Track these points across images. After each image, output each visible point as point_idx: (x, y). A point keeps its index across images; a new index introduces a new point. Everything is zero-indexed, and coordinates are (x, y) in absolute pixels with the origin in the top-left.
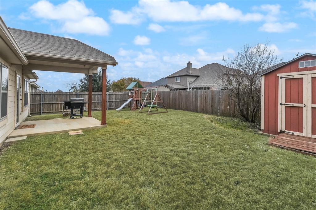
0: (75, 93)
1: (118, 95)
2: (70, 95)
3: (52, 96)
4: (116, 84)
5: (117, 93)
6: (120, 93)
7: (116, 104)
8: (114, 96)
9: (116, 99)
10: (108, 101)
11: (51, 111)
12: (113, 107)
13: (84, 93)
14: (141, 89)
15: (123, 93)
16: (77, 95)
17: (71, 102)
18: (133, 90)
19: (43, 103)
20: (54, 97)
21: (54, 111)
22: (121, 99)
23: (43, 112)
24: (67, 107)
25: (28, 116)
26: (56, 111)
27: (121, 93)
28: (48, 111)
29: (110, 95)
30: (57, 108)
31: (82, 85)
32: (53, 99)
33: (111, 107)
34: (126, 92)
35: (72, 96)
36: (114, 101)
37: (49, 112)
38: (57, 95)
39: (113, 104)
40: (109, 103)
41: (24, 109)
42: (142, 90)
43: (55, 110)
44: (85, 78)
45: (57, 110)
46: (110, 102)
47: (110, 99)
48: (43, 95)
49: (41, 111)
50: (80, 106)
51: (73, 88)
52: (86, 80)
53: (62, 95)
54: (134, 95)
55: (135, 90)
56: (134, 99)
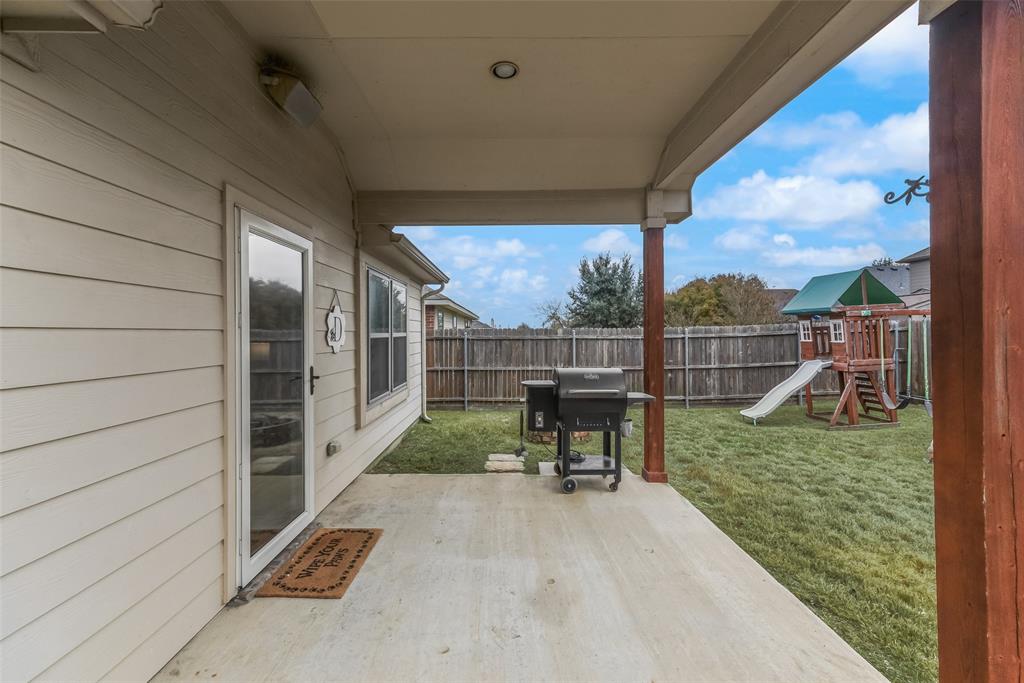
0: (565, 332)
1: (731, 341)
2: (549, 342)
3: (494, 343)
4: (673, 299)
5: (729, 331)
6: (738, 330)
7: (721, 379)
8: (714, 346)
9: (721, 359)
10: (687, 367)
11: (493, 399)
12: (712, 396)
13: (595, 333)
14: (886, 308)
15: (753, 330)
16: (571, 339)
17: (558, 387)
18: (840, 315)
19: (470, 368)
20: (501, 345)
21: (501, 398)
22: (745, 360)
23: (470, 398)
24: (540, 419)
25: (422, 419)
26: (507, 399)
27: (745, 331)
28: (484, 399)
29: (697, 344)
30: (510, 387)
31: (576, 309)
32: (498, 355)
33: (700, 394)
34: (771, 326)
35: (554, 343)
36: (712, 366)
37: (486, 402)
38: (507, 342)
39: (710, 382)
40: (690, 378)
41: (367, 415)
42: (892, 314)
43: (505, 396)
44: (582, 288)
45: (510, 396)
46: (697, 373)
47: (694, 360)
48: (468, 339)
49: (463, 396)
50: (606, 413)
51: (551, 318)
52: (586, 292)
53: (523, 340)
54: (843, 341)
55: (848, 313)
56: (842, 364)
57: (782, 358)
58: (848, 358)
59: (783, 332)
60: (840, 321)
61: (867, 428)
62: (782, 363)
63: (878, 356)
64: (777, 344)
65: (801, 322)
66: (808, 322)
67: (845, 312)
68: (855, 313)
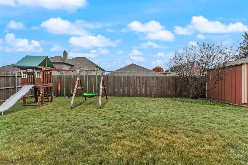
54: (40, 78)
55: (42, 69)
56: (40, 85)
57: (8, 85)
58: (42, 83)
59: (9, 75)
60: (40, 71)
61: (47, 105)
62: (8, 88)
63: (51, 83)
64: (6, 80)
65: (22, 71)
66: (26, 71)
67: (41, 68)
68: (44, 69)
